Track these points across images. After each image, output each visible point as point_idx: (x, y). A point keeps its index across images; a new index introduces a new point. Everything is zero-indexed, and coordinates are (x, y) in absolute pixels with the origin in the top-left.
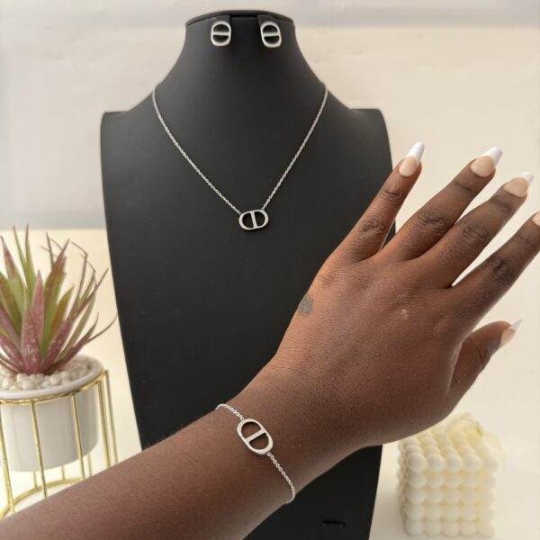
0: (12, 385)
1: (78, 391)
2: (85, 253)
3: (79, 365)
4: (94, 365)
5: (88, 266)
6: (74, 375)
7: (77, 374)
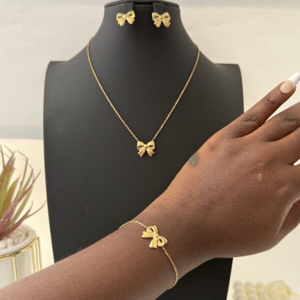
1: (18, 253)
2: (27, 158)
3: (20, 233)
4: (30, 233)
5: (28, 166)
6: (16, 240)
7: (19, 240)
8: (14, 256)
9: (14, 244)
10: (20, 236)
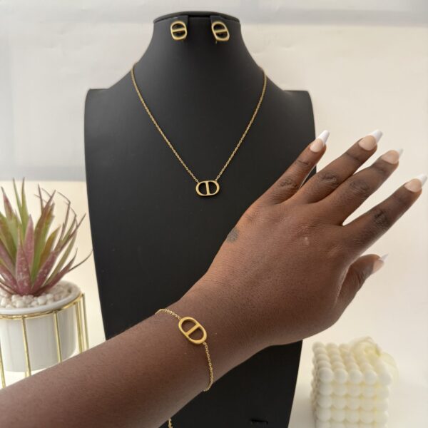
0: (8, 304)
1: (59, 309)
2: (69, 201)
3: (61, 288)
4: (73, 290)
5: (70, 211)
6: (57, 297)
7: (60, 297)
8: (56, 313)
9: (54, 300)
10: (62, 292)
